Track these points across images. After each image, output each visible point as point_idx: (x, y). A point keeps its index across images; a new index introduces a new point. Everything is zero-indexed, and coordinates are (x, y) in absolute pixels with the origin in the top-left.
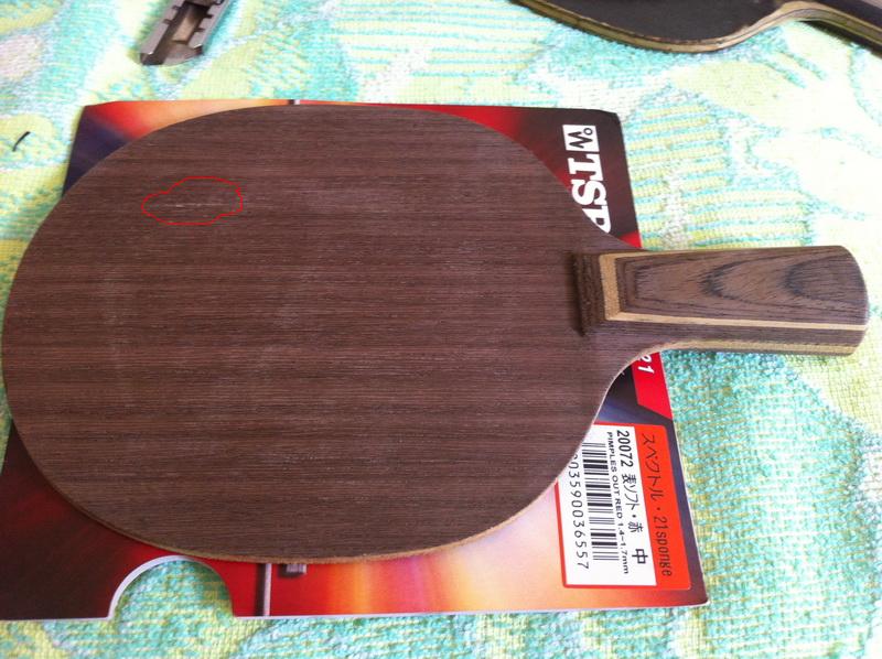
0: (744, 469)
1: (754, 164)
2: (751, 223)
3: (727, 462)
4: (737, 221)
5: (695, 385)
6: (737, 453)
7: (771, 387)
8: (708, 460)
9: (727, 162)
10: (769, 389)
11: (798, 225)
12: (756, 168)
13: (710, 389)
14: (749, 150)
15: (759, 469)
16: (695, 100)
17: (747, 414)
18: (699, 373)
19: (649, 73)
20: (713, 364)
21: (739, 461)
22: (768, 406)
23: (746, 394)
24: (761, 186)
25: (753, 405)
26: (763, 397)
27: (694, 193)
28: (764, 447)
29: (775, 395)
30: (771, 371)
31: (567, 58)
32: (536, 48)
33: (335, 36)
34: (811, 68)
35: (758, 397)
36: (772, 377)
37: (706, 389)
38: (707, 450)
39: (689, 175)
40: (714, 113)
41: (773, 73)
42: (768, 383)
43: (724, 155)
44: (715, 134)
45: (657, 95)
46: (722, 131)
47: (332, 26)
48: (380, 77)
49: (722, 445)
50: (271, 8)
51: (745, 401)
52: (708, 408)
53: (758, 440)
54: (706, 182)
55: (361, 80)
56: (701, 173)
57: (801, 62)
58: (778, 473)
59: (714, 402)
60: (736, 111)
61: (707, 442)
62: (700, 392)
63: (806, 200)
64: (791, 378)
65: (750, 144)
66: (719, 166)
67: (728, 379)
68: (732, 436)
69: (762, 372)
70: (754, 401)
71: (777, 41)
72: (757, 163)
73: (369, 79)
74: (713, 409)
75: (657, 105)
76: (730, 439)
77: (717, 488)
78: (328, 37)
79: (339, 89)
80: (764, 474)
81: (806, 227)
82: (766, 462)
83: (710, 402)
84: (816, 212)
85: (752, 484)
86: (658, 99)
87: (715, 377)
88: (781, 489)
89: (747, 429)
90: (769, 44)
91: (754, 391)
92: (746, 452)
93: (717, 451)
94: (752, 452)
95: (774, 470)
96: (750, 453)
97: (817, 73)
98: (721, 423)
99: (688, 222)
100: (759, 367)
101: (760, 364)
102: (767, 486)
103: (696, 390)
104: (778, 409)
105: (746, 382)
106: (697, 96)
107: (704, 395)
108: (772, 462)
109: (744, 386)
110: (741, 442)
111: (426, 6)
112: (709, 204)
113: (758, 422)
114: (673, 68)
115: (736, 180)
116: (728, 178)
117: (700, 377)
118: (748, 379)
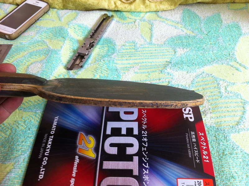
0: (228, 177)
1: (227, 93)
2: (228, 107)
3: (223, 175)
4: (224, 107)
5: (214, 152)
6: (226, 172)
7: (236, 153)
8: (218, 174)
9: (220, 92)
10: (235, 154)
11: (242, 108)
12: (228, 93)
13: (219, 153)
14: (226, 89)
15: (233, 177)
16: (211, 76)
17: (229, 161)
18: (215, 149)
19: (198, 68)
20: (219, 146)
21: (227, 174)
22: (235, 159)
23: (229, 155)
24: (230, 98)
25: (231, 158)
26: (234, 156)
27: (211, 100)
28: (234, 171)
29: (237, 155)
30: (236, 148)
31: (175, 65)
32: (167, 63)
33: (115, 65)
34: (243, 66)
35: (232, 156)
36: (236, 150)
37: (217, 153)
38: (218, 171)
39: (209, 96)
40: (216, 79)
41: (232, 68)
42: (235, 152)
43: (219, 91)
44: (216, 85)
45: (200, 74)
46: (218, 84)
47: (115, 62)
48: (127, 74)
49: (222, 170)
50: (100, 56)
51: (229, 157)
52: (218, 158)
53: (232, 168)
54: (214, 97)
55: (122, 74)
56: (213, 95)
57: (240, 65)
58: (238, 178)
59: (220, 157)
60: (222, 79)
61: (218, 169)
62: (216, 154)
63: (243, 101)
64: (242, 151)
65: (226, 87)
66: (218, 93)
67: (223, 150)
68: (225, 167)
69: (233, 149)
70: (231, 157)
71: (234, 58)
72: (228, 92)
73: (124, 74)
74: (219, 159)
75: (200, 77)
76: (224, 168)
77: (220, 182)
78: (114, 65)
79: (116, 77)
80: (234, 178)
81: (244, 108)
82: (235, 174)
83: (219, 157)
84: (247, 105)
85: (230, 181)
86: (200, 76)
87: (220, 150)
88: (239, 182)
89: (229, 165)
90: (232, 59)
91: (231, 154)
92: (229, 172)
93: (221, 171)
94: (231, 172)
95: (237, 177)
96: (230, 172)
97: (245, 67)
98: (222, 163)
99: (210, 107)
100: (232, 148)
101: (232, 147)
102: (235, 182)
103: (214, 154)
104: (238, 160)
105: (229, 152)
106: (211, 75)
107: (217, 155)
108: (236, 175)
109: (228, 153)
110: (227, 169)
111: (138, 54)
112: (216, 103)
113: (232, 163)
114: (205, 67)
115: (223, 97)
116: (220, 96)
117: (215, 150)
118: (229, 151)
